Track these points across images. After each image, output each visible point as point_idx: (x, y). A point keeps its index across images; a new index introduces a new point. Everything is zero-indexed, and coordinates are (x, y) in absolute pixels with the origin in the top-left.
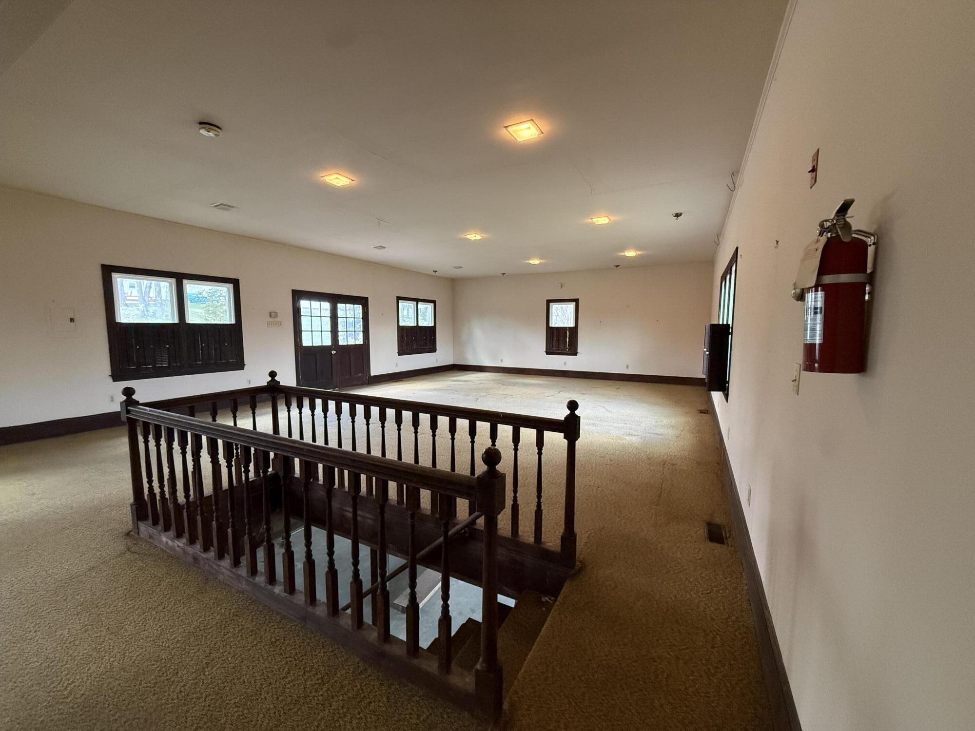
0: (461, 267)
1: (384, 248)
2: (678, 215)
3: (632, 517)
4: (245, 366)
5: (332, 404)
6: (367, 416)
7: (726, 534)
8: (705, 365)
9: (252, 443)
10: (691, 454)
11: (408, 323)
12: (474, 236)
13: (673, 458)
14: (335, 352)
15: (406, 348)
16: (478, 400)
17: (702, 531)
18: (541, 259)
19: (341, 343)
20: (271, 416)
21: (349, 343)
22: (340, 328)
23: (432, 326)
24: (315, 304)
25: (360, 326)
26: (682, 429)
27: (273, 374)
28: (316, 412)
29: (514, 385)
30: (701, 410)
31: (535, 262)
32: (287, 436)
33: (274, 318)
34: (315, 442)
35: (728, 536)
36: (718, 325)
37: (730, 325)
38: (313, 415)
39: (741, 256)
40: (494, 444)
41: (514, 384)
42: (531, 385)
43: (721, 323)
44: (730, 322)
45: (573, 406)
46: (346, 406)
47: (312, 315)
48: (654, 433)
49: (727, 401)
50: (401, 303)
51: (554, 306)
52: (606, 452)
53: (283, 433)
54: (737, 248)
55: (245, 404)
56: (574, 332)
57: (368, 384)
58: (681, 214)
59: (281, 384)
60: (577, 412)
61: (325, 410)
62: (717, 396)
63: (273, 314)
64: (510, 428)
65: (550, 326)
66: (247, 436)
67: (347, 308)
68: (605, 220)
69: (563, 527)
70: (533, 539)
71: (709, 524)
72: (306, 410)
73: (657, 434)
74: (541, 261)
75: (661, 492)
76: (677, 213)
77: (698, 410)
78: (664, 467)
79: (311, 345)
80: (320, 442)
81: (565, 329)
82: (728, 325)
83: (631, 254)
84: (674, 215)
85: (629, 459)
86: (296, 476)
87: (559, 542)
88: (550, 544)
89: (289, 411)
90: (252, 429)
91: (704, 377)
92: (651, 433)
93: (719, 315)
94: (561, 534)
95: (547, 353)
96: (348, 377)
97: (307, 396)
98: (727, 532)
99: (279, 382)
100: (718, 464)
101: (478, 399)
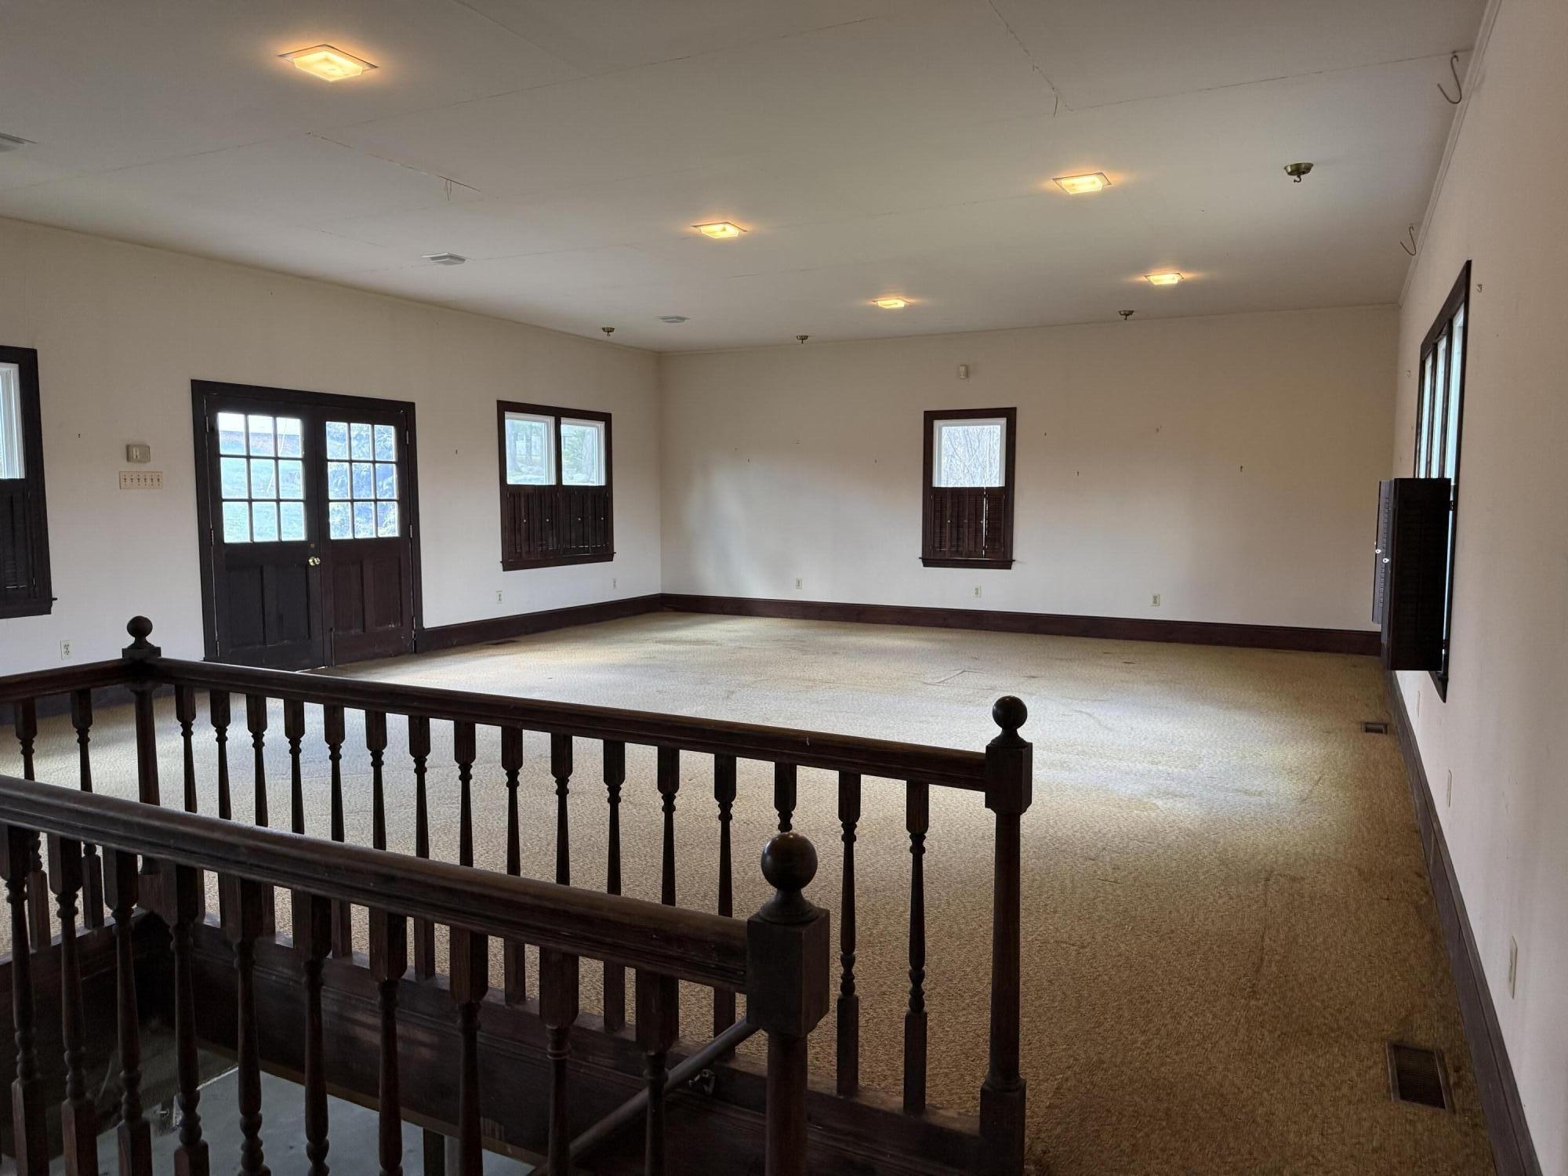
0: (683, 319)
1: (462, 260)
2: (1299, 170)
3: (1182, 1030)
4: (54, 602)
5: (314, 715)
6: (420, 746)
7: (1447, 1078)
8: (1379, 595)
9: (83, 828)
10: (1341, 849)
11: (529, 477)
12: (721, 230)
13: (1292, 860)
14: (317, 561)
15: (525, 549)
16: (733, 697)
17: (1380, 1070)
18: (908, 293)
19: (334, 535)
20: (133, 747)
21: (361, 535)
22: (335, 490)
23: (600, 487)
24: (261, 423)
25: (390, 484)
26: (1316, 778)
27: (139, 627)
28: (267, 736)
29: (835, 653)
30: (1367, 723)
31: (894, 303)
32: (180, 807)
33: (140, 461)
34: (266, 826)
35: (1452, 1081)
36: (1415, 482)
37: (1450, 480)
38: (258, 745)
39: (1480, 286)
40: (785, 825)
41: (834, 651)
42: (882, 652)
43: (1422, 476)
44: (1450, 474)
45: (1010, 713)
46: (355, 719)
47: (252, 454)
48: (1237, 791)
49: (1444, 698)
50: (512, 422)
51: (944, 429)
52: (1100, 845)
53: (171, 798)
54: (1469, 264)
55: (56, 712)
56: (1001, 500)
57: (415, 652)
58: (1308, 168)
59: (164, 655)
60: (1023, 732)
61: (295, 729)
62: (1413, 684)
63: (135, 452)
64: (831, 778)
65: (936, 484)
66: (70, 810)
67: (353, 434)
68: (1094, 182)
69: (987, 1060)
70: (900, 1099)
71: (1398, 1048)
72: (239, 732)
73: (1246, 792)
74: (912, 301)
75: (1262, 960)
76: (1298, 165)
77: (1361, 723)
78: (1266, 885)
79: (247, 540)
80: (280, 823)
81: (976, 493)
82: (1443, 482)
83: (1166, 278)
84: (1289, 170)
85: (1166, 865)
86: (207, 922)
87: (973, 1107)
88: (951, 1113)
89: (187, 734)
90: (78, 787)
91: (1377, 627)
92: (1227, 790)
93: (1417, 452)
94: (980, 1083)
95: (928, 561)
96: (356, 631)
97: (239, 690)
98: (1450, 1071)
99: (159, 649)
100: (1420, 876)
101: (733, 692)
